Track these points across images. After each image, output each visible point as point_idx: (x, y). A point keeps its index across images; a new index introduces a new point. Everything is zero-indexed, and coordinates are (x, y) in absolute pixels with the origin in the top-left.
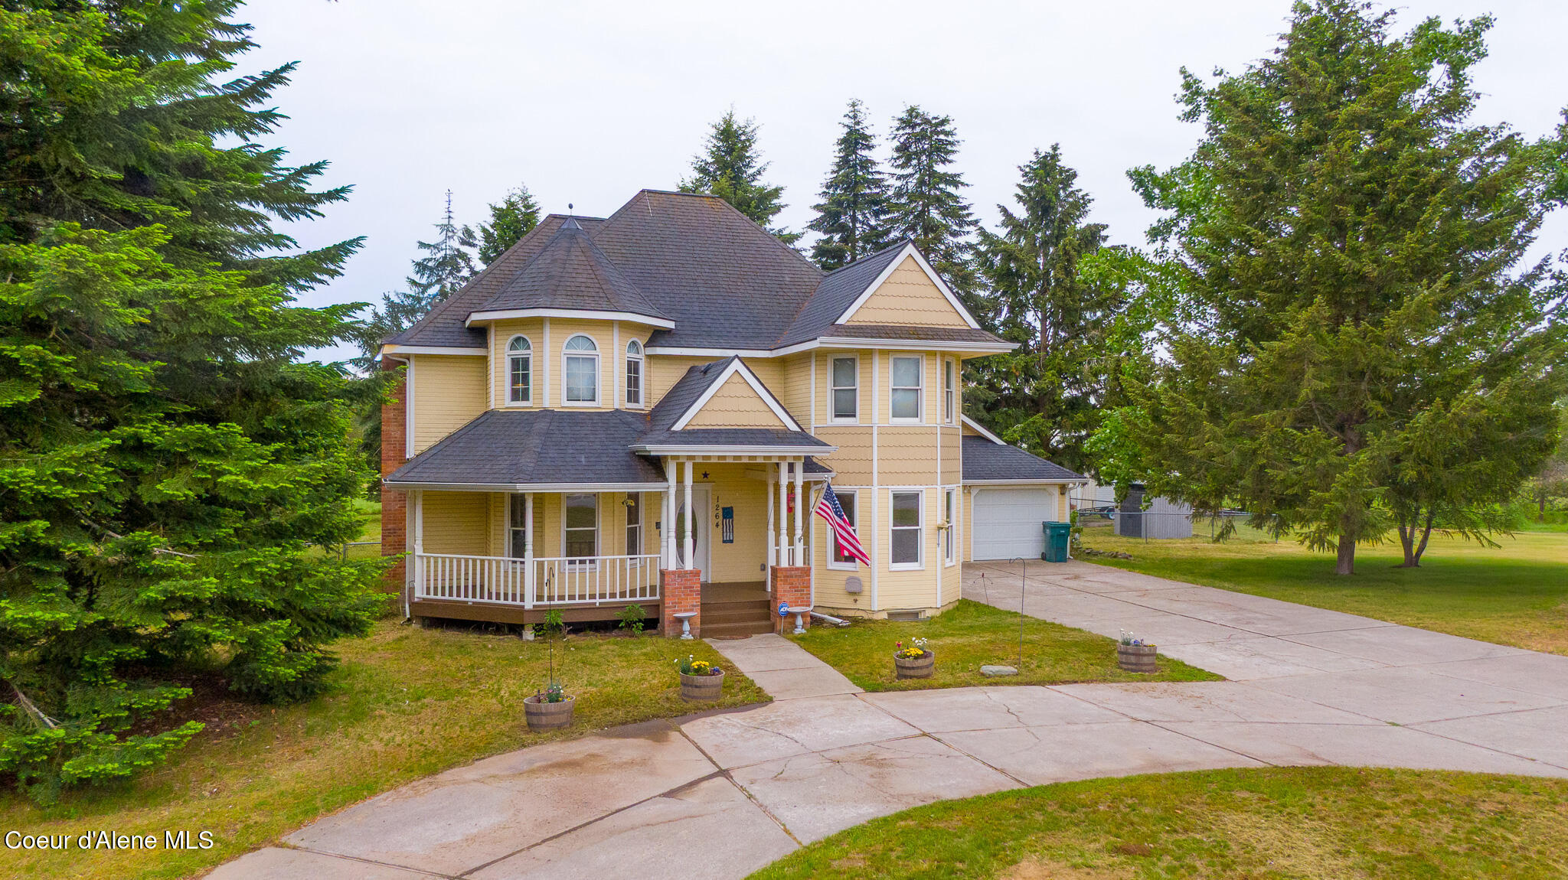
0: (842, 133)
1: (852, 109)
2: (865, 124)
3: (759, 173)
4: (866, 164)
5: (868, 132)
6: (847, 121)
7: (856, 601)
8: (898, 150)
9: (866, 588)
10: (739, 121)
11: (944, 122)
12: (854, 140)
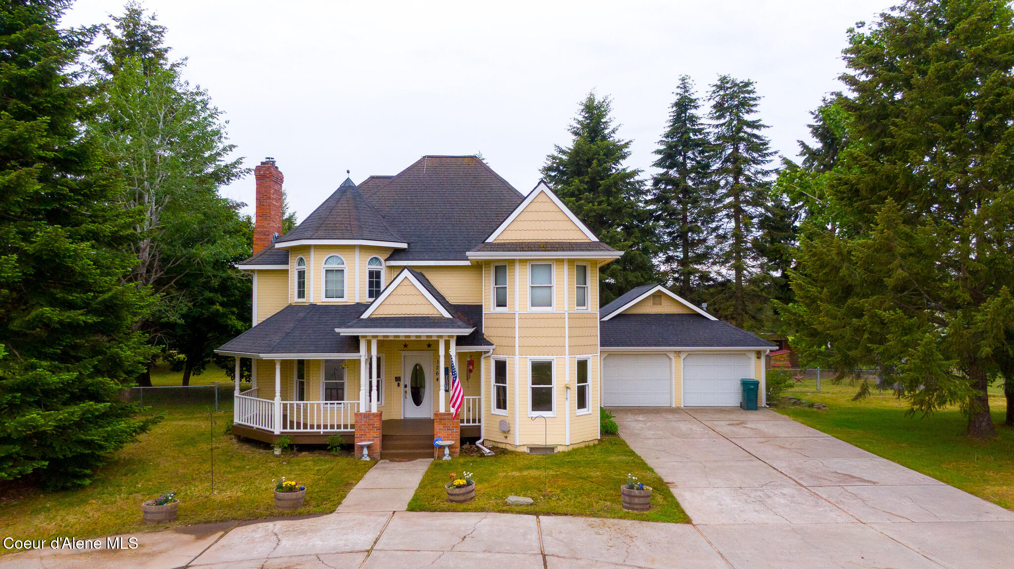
0: (675, 99)
1: (680, 82)
2: (692, 91)
3: (613, 132)
4: (693, 119)
5: (693, 97)
6: (679, 91)
7: (506, 437)
8: (715, 107)
9: (511, 429)
10: (598, 99)
11: (747, 84)
12: (684, 105)
